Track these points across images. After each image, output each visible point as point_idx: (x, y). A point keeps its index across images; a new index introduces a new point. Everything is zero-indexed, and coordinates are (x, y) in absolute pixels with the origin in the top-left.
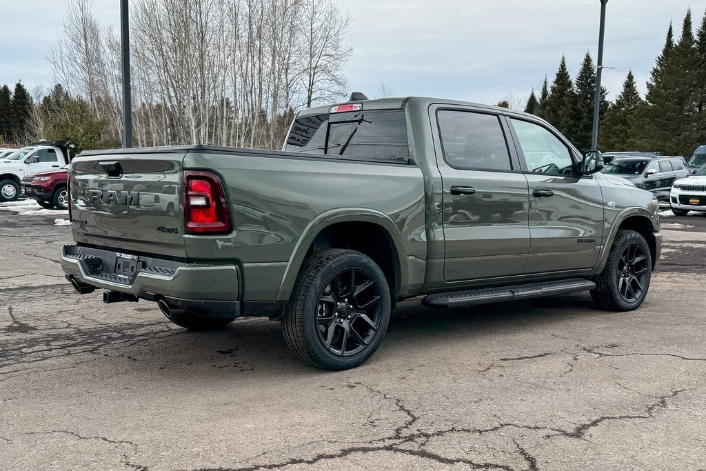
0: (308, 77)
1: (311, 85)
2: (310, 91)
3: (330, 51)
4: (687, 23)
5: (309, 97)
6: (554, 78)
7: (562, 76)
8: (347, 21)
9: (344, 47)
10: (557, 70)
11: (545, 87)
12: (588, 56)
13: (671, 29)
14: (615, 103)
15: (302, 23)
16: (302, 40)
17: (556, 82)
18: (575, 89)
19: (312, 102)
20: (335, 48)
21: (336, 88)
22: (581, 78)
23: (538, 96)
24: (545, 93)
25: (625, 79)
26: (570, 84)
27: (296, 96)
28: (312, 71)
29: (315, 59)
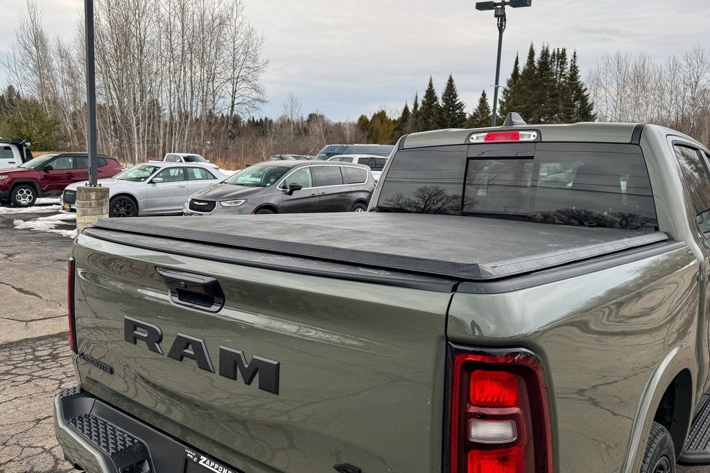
0: (231, 85)
1: (234, 92)
2: (234, 98)
3: (249, 64)
4: (532, 53)
5: (233, 102)
6: (425, 94)
7: (430, 93)
8: (262, 39)
9: (260, 60)
10: (426, 87)
11: (416, 100)
12: (451, 78)
13: (517, 58)
14: (472, 114)
15: (226, 40)
16: (226, 54)
17: (426, 97)
18: (441, 103)
19: (236, 106)
20: (254, 61)
21: (255, 95)
22: (445, 95)
23: (411, 109)
24: (416, 106)
25: (480, 96)
26: (436, 99)
27: (221, 101)
28: (234, 80)
29: (237, 70)
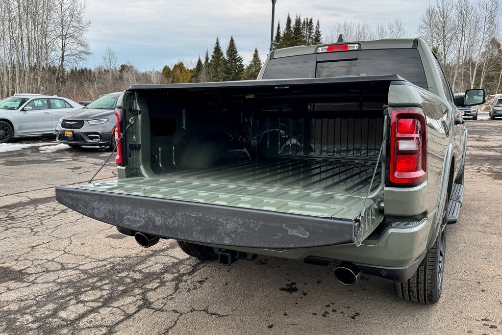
0: (61, 41)
1: (64, 46)
2: (63, 51)
3: (75, 24)
4: (289, 21)
5: (63, 54)
6: (213, 50)
7: (217, 50)
8: (84, 5)
9: (84, 20)
10: (214, 46)
11: (207, 55)
12: (232, 38)
13: (279, 25)
14: (249, 65)
15: (55, 5)
16: (56, 16)
17: (214, 52)
18: (225, 56)
19: (65, 57)
20: (79, 22)
21: (81, 48)
22: (228, 51)
23: (203, 62)
24: (207, 59)
25: (254, 52)
26: (222, 54)
27: (53, 53)
28: (64, 37)
29: (66, 29)
